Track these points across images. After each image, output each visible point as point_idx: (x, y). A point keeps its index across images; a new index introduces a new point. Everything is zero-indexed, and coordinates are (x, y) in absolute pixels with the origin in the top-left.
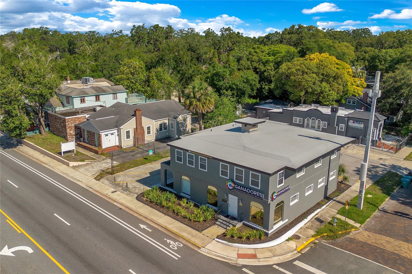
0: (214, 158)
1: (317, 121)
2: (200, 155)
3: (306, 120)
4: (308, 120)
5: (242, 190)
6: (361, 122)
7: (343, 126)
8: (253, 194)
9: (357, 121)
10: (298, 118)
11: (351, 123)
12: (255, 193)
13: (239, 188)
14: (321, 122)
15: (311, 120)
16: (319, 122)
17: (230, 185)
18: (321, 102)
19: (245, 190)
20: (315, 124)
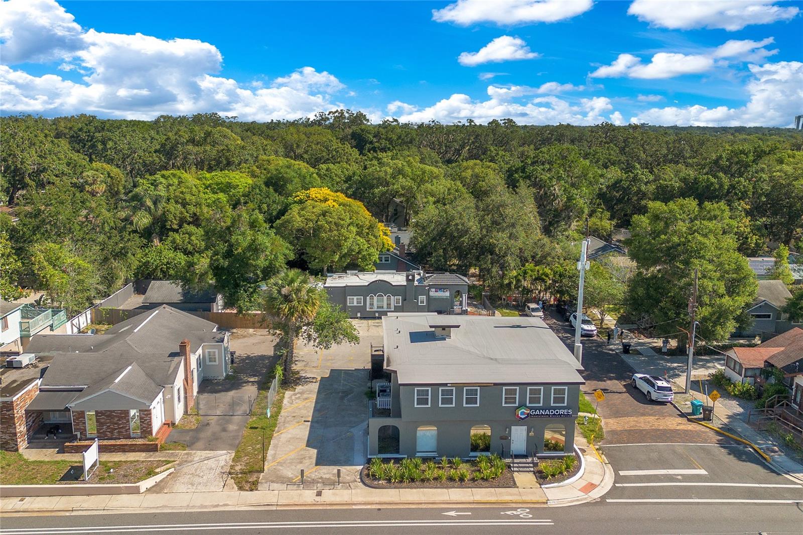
0: (495, 384)
1: (385, 298)
2: (466, 385)
3: (368, 298)
4: (372, 298)
5: (542, 414)
6: (444, 289)
7: (423, 298)
8: (559, 414)
9: (440, 289)
10: (355, 298)
11: (433, 293)
12: (561, 412)
13: (538, 412)
14: (392, 297)
15: (375, 298)
16: (389, 299)
17: (523, 413)
18: (359, 266)
19: (547, 412)
20: (383, 301)
